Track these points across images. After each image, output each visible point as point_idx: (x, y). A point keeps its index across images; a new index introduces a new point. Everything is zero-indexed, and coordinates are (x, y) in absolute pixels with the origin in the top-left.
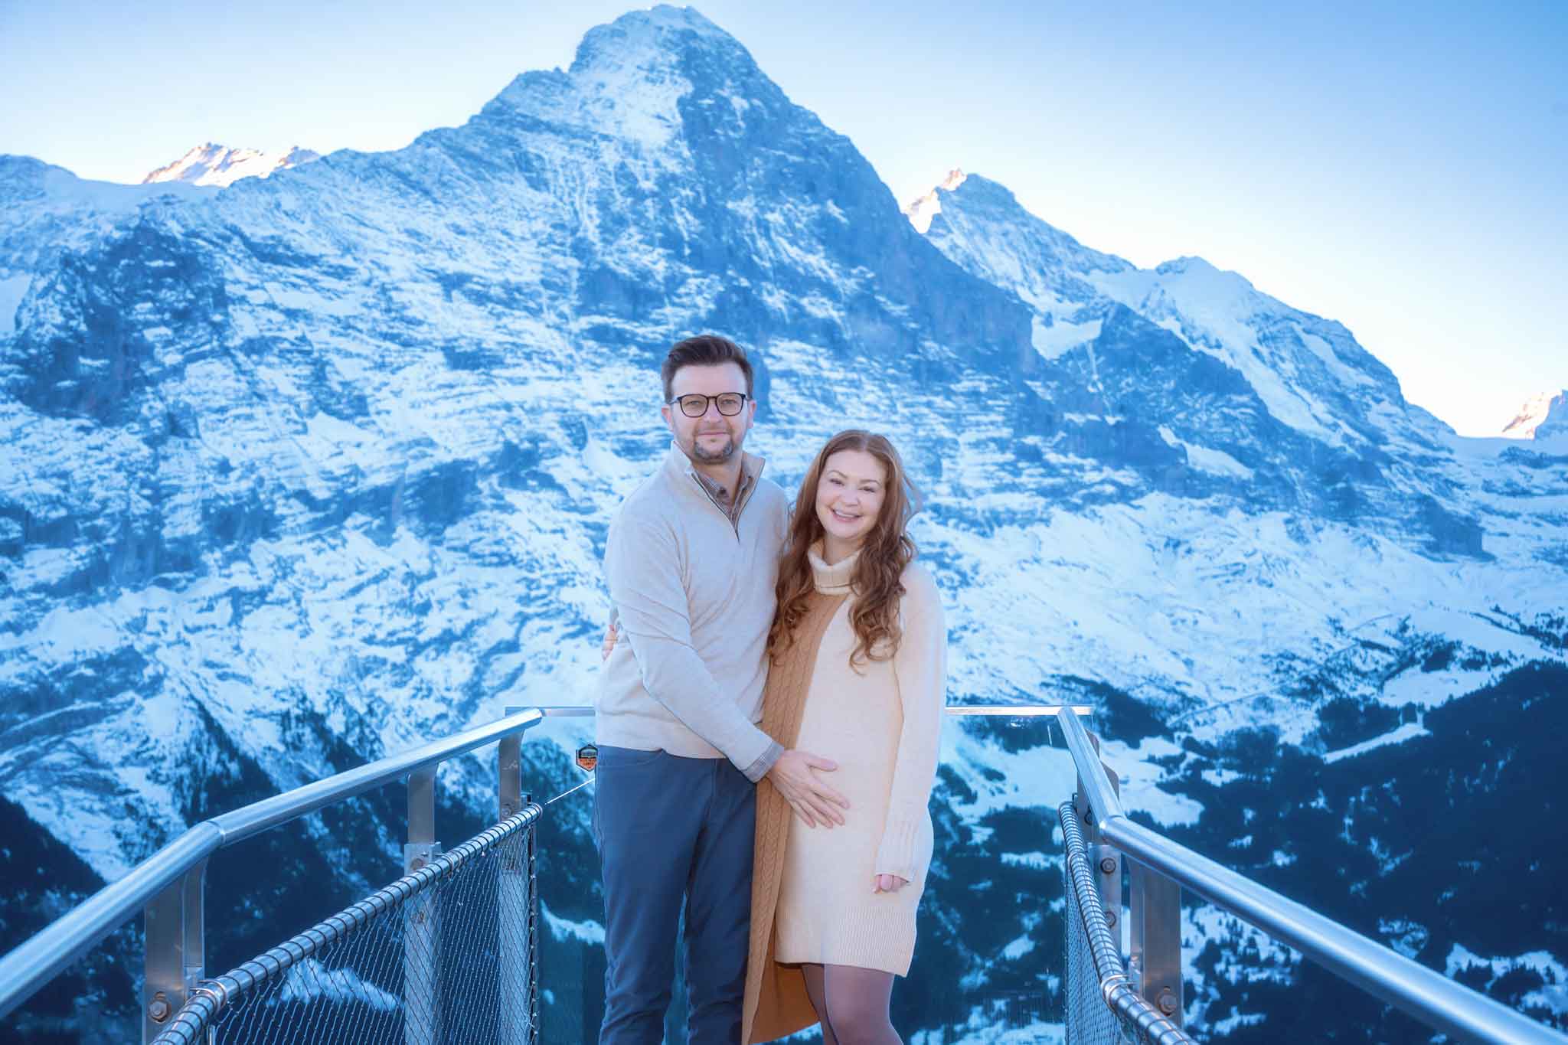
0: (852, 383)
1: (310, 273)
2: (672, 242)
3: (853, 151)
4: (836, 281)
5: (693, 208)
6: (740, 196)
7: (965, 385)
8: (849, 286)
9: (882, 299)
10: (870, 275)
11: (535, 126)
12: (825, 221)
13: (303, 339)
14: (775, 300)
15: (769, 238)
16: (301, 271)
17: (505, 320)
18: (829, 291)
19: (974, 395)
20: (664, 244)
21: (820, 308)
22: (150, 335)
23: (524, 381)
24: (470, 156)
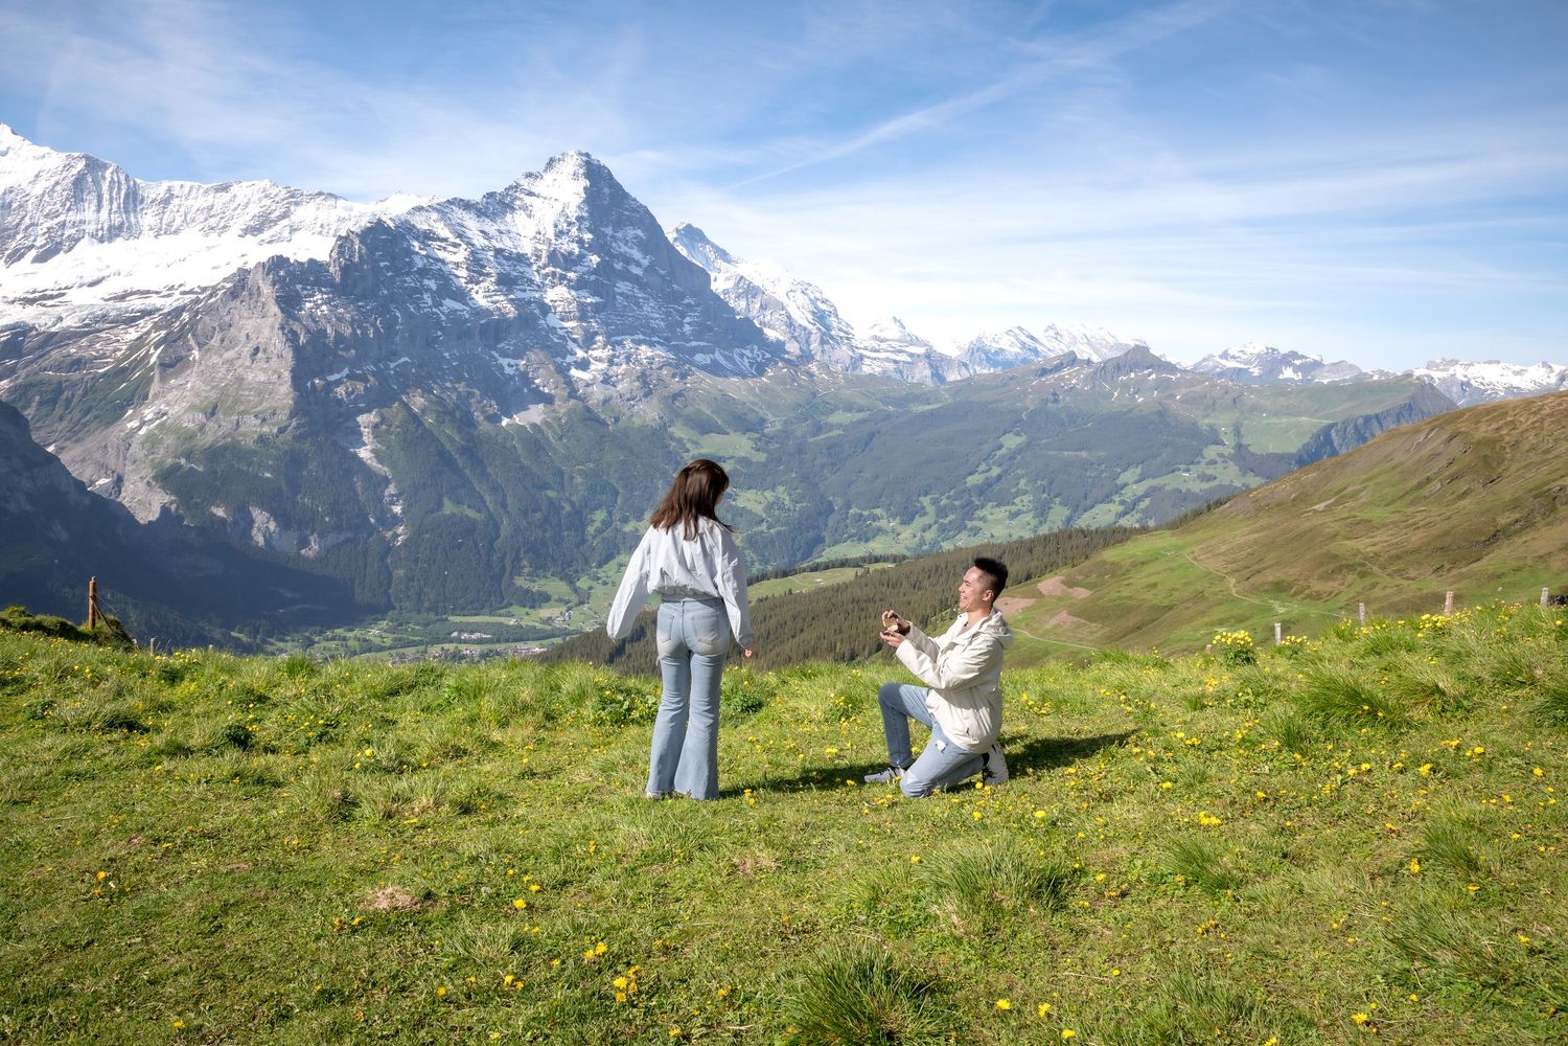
0: (645, 299)
1: (443, 244)
2: (581, 242)
3: (647, 211)
4: (642, 261)
5: (589, 230)
6: (607, 226)
7: (686, 301)
8: (645, 262)
9: (657, 268)
10: (653, 259)
11: (531, 194)
12: (637, 237)
13: (440, 269)
14: (618, 266)
15: (617, 242)
16: (439, 243)
17: (518, 267)
18: (638, 264)
19: (689, 305)
20: (578, 242)
21: (636, 270)
22: (382, 264)
23: (525, 291)
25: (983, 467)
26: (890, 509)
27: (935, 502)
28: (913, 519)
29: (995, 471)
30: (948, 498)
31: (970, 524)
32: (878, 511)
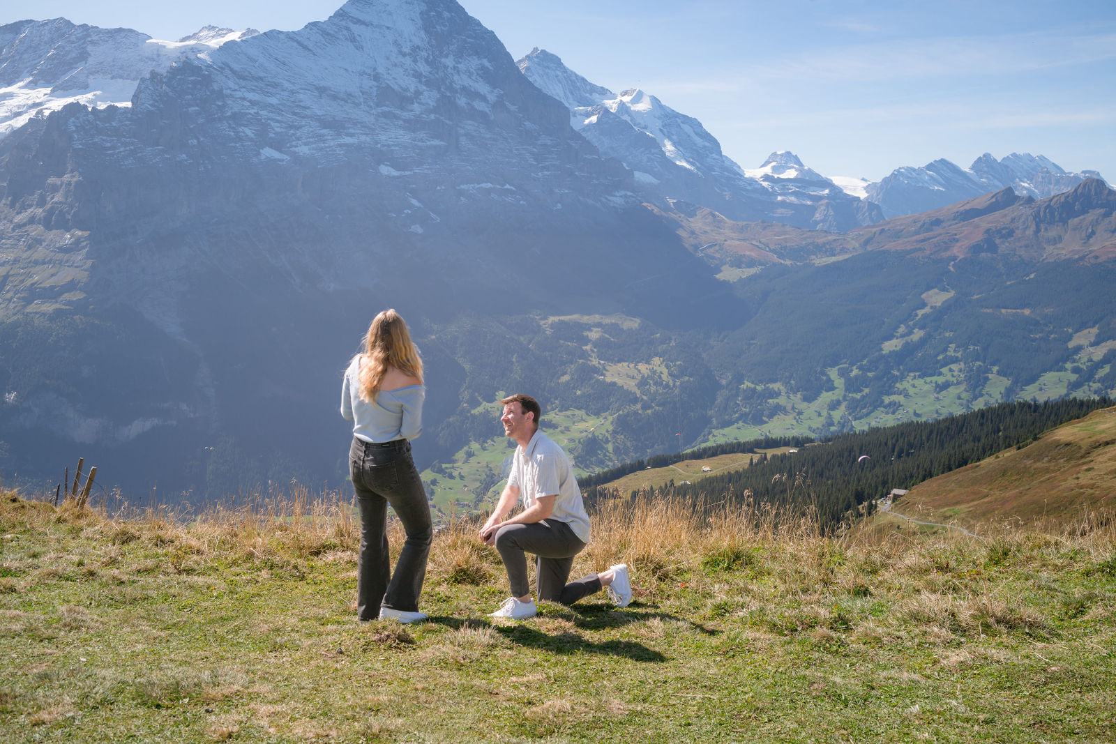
0: (494, 139)
1: (259, 84)
2: (418, 75)
4: (489, 95)
5: (427, 61)
6: (447, 56)
7: (541, 142)
8: (492, 98)
9: (507, 103)
10: (502, 92)
11: (357, 22)
12: (483, 67)
13: (257, 114)
14: (462, 102)
15: (459, 75)
16: (255, 84)
17: (344, 108)
18: (484, 99)
19: (545, 145)
20: (414, 76)
21: (479, 105)
23: (353, 135)
24: (328, 34)
25: (902, 329)
26: (789, 383)
27: (842, 373)
28: (818, 394)
29: (918, 335)
30: (860, 368)
31: (887, 400)
32: (776, 386)
